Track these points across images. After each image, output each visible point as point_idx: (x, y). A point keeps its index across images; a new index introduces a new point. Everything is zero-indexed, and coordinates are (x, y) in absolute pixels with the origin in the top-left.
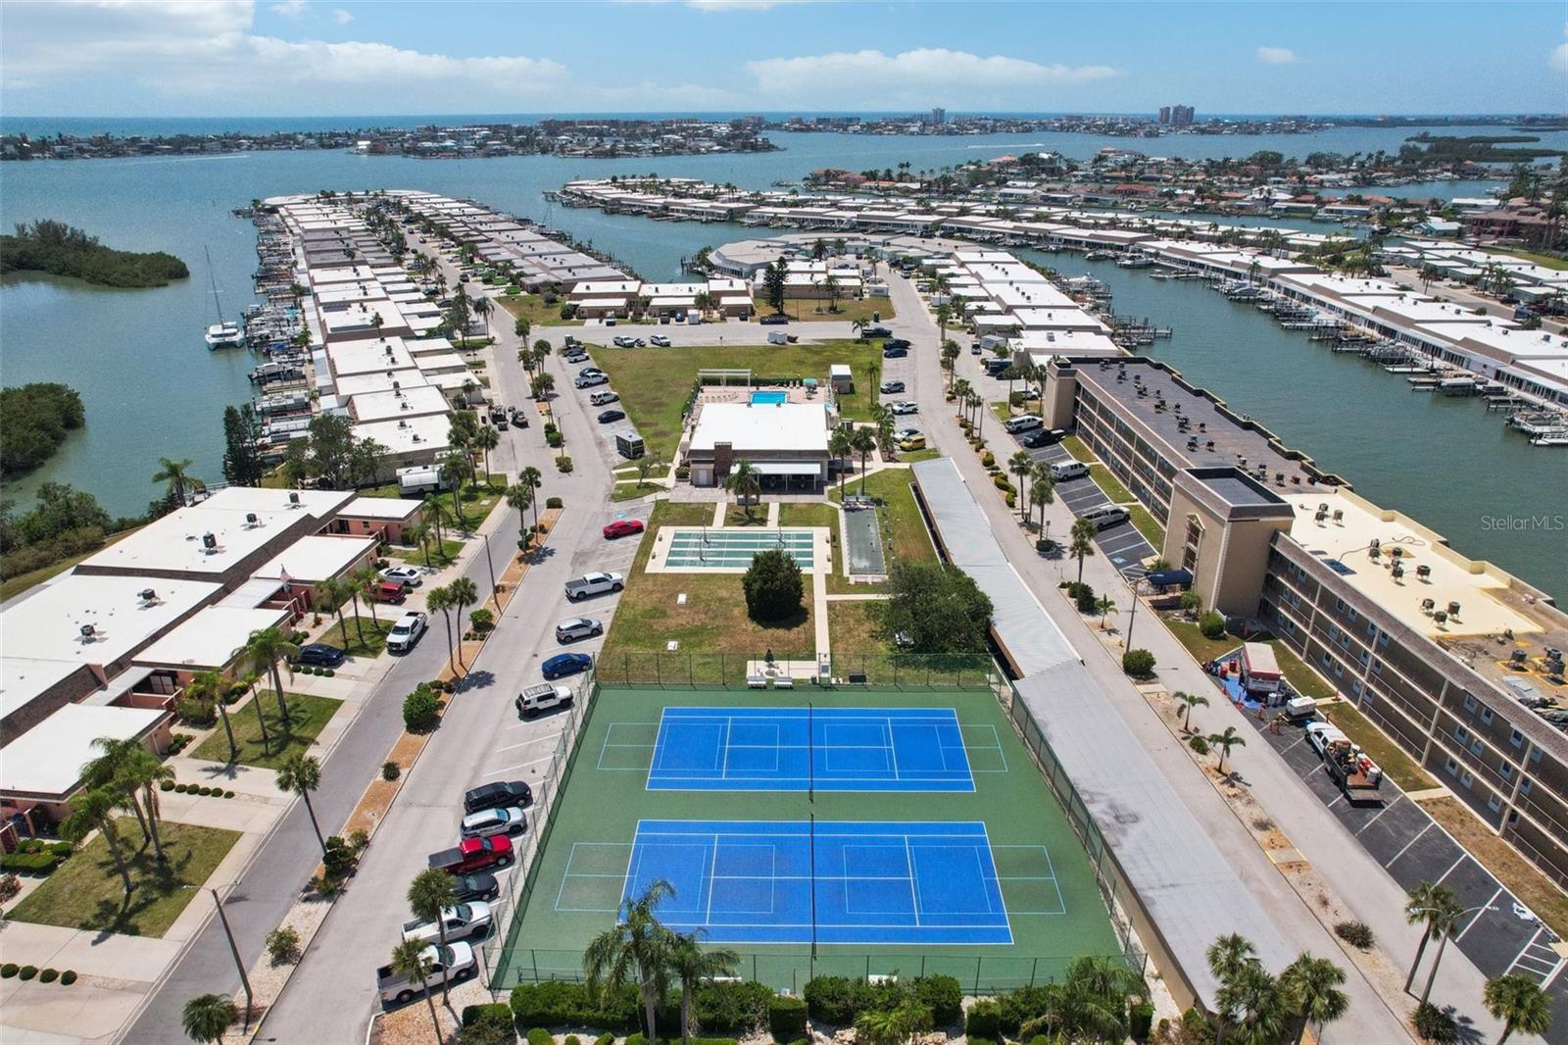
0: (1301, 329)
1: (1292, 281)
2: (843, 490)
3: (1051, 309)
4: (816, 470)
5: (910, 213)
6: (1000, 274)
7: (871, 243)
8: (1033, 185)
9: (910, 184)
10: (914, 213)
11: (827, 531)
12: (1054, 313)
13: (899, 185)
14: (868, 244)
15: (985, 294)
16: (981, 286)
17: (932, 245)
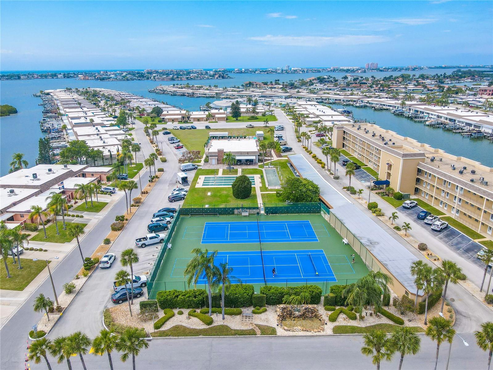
2: (264, 165)
3: (332, 116)
4: (254, 158)
5: (280, 93)
6: (313, 107)
7: (267, 101)
8: (323, 85)
9: (279, 86)
10: (281, 93)
11: (259, 176)
12: (333, 117)
13: (275, 86)
14: (266, 101)
15: (308, 113)
16: (307, 111)
17: (289, 101)
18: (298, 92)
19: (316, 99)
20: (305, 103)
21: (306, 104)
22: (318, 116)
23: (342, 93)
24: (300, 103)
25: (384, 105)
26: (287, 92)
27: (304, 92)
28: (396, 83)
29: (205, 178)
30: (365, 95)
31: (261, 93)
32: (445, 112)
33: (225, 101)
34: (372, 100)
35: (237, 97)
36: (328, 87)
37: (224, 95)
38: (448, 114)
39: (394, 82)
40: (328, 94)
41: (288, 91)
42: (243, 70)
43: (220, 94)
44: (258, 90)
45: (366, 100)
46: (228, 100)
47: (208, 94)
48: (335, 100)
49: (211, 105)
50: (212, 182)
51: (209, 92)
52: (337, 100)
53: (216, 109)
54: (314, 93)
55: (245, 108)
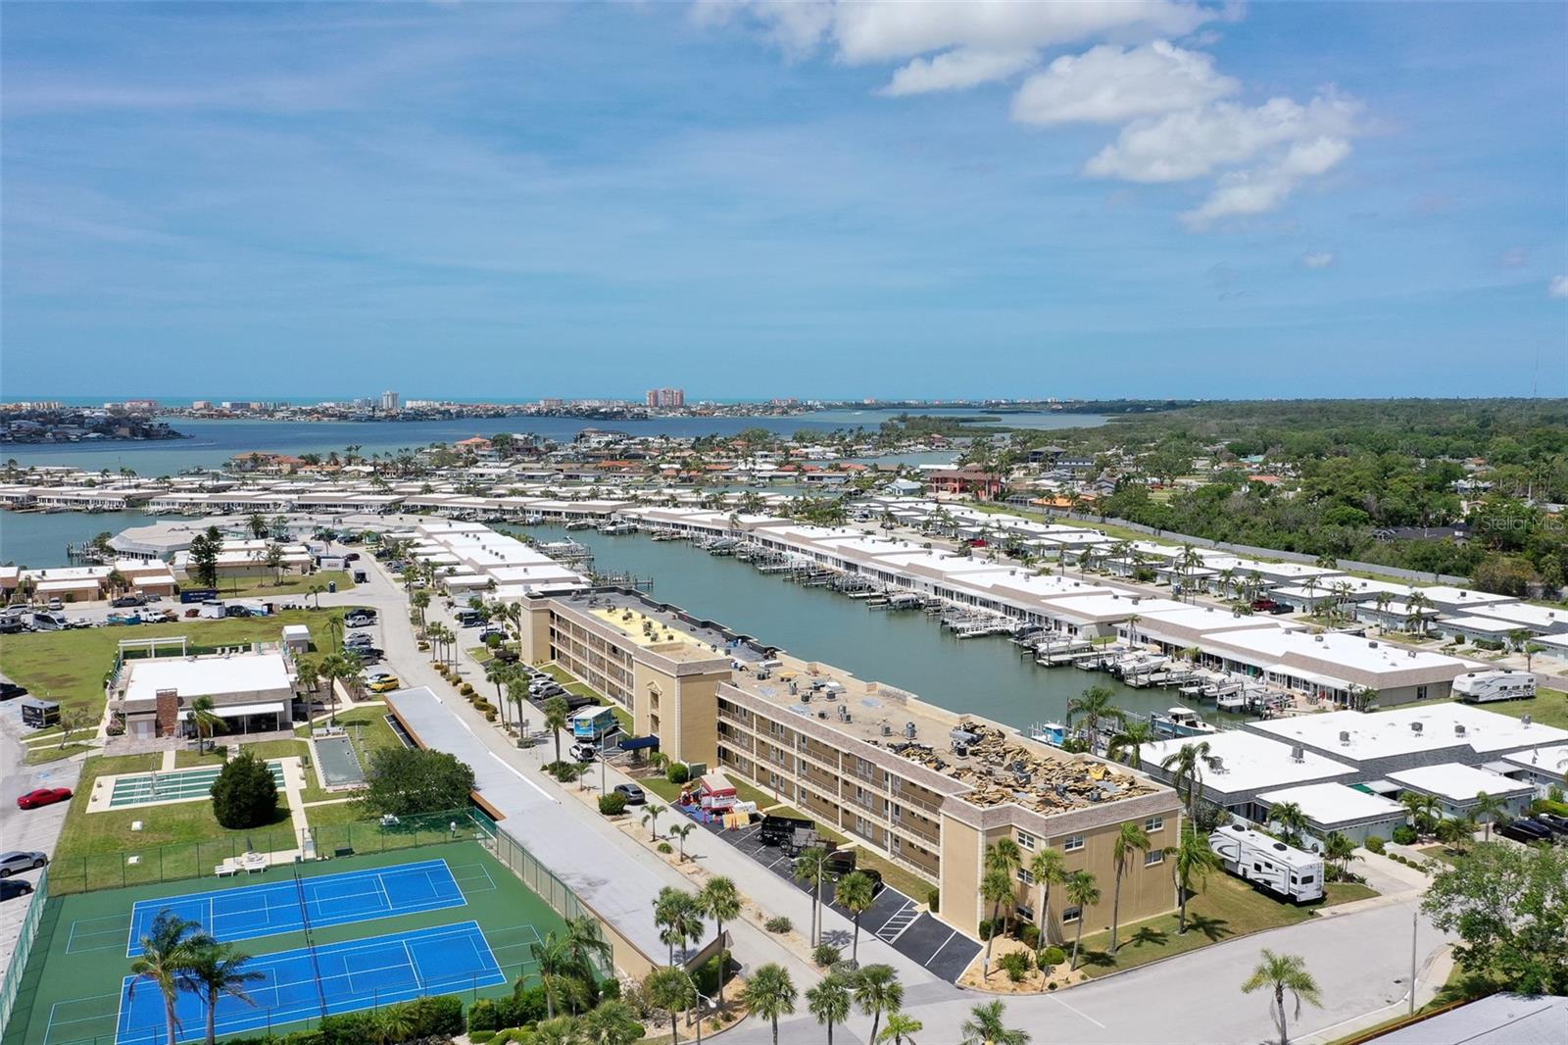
0: (777, 572)
1: (769, 533)
2: (312, 726)
3: (526, 567)
4: (278, 708)
5: (363, 493)
6: (471, 540)
7: (319, 522)
8: (507, 464)
9: (361, 468)
10: (368, 493)
11: (298, 759)
12: (529, 568)
13: (348, 468)
14: (314, 523)
15: (457, 560)
16: (450, 552)
17: (392, 520)
18: (428, 490)
19: (485, 511)
20: (444, 527)
21: (450, 530)
22: (482, 570)
23: (567, 492)
24: (428, 527)
25: (684, 527)
26: (391, 491)
27: (444, 492)
28: (729, 458)
29: (117, 782)
30: (635, 497)
31: (295, 496)
32: (833, 544)
33: (164, 525)
34: (651, 513)
35: (208, 510)
36: (524, 469)
37: (159, 504)
38: (842, 549)
39: (724, 453)
40: (523, 493)
41: (392, 485)
42: (226, 405)
43: (143, 501)
44: (287, 486)
45: (633, 512)
46: (179, 524)
47: (97, 502)
48: (544, 513)
49: (111, 542)
50: (143, 793)
51: (99, 495)
52: (549, 513)
53: (133, 555)
54: (479, 493)
55: (243, 550)
